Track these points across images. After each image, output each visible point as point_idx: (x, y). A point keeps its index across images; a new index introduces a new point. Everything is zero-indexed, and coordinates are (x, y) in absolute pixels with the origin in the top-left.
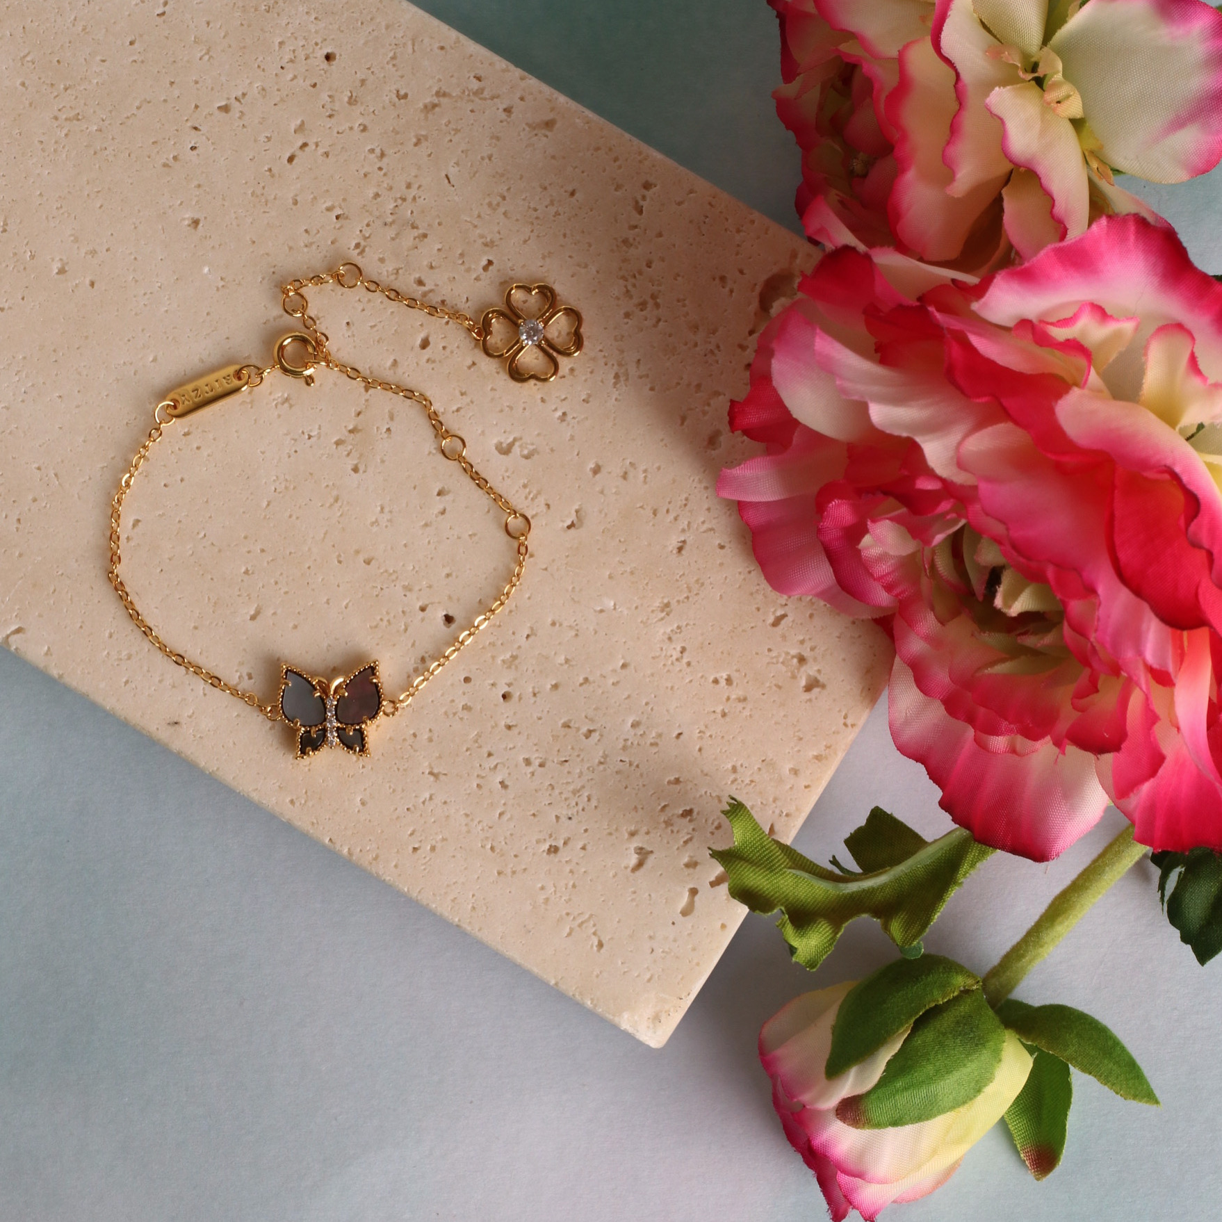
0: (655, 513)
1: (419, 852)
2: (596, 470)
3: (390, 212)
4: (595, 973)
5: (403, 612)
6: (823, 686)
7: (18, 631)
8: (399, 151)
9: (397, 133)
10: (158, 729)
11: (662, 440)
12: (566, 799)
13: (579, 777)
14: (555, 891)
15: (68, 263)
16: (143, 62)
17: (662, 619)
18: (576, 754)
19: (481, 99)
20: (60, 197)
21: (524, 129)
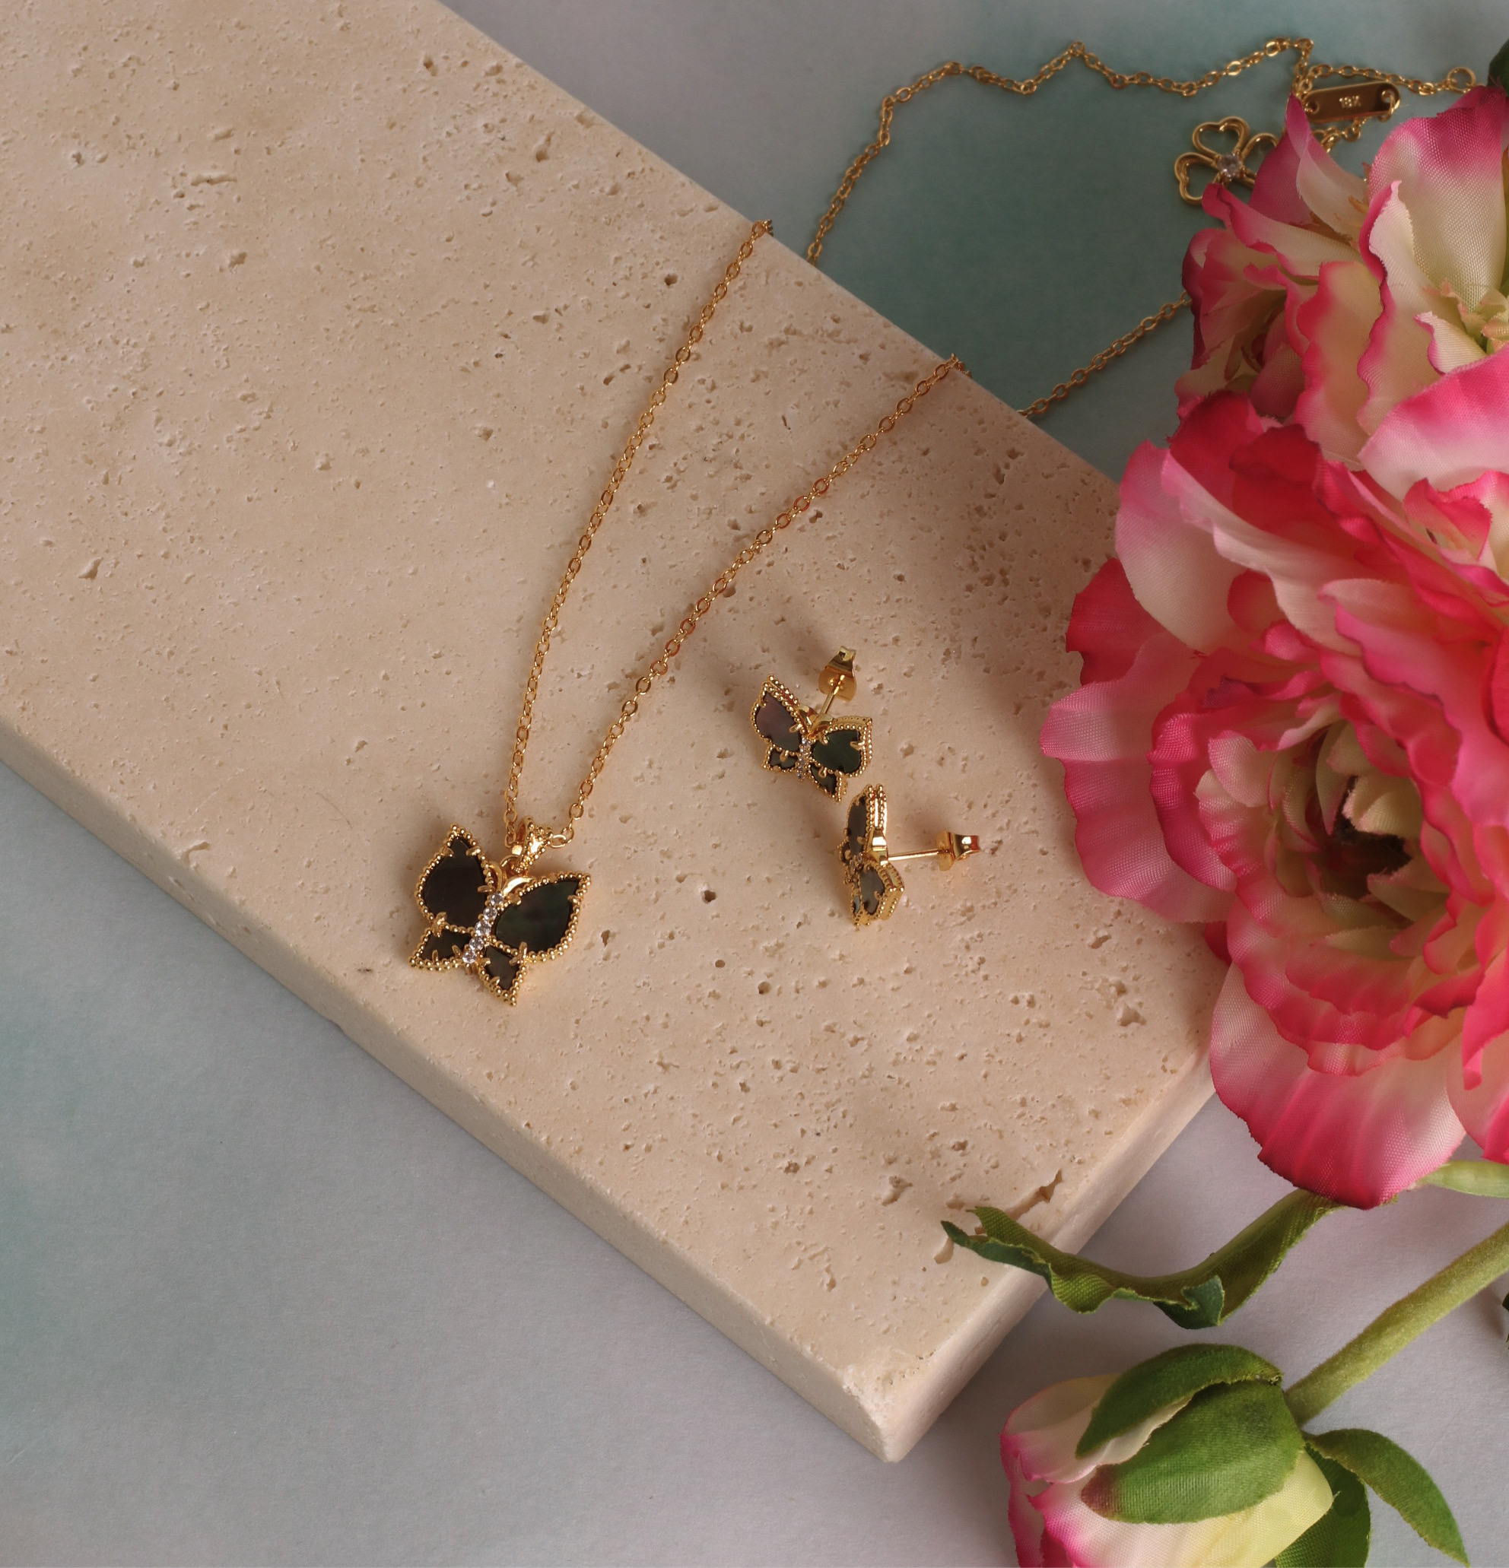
0: (970, 807)
1: (631, 1150)
2: (909, 751)
3: (712, 447)
4: (821, 1316)
5: (657, 880)
6: (1143, 1023)
7: (204, 846)
8: (733, 385)
9: (735, 366)
10: (345, 975)
11: (991, 727)
12: (817, 1112)
13: (837, 1089)
14: (787, 1215)
15: (333, 459)
16: (457, 260)
17: (962, 924)
18: (837, 1062)
19: (835, 341)
20: (337, 389)
21: (880, 379)
